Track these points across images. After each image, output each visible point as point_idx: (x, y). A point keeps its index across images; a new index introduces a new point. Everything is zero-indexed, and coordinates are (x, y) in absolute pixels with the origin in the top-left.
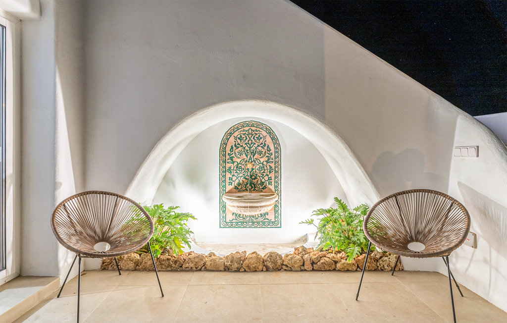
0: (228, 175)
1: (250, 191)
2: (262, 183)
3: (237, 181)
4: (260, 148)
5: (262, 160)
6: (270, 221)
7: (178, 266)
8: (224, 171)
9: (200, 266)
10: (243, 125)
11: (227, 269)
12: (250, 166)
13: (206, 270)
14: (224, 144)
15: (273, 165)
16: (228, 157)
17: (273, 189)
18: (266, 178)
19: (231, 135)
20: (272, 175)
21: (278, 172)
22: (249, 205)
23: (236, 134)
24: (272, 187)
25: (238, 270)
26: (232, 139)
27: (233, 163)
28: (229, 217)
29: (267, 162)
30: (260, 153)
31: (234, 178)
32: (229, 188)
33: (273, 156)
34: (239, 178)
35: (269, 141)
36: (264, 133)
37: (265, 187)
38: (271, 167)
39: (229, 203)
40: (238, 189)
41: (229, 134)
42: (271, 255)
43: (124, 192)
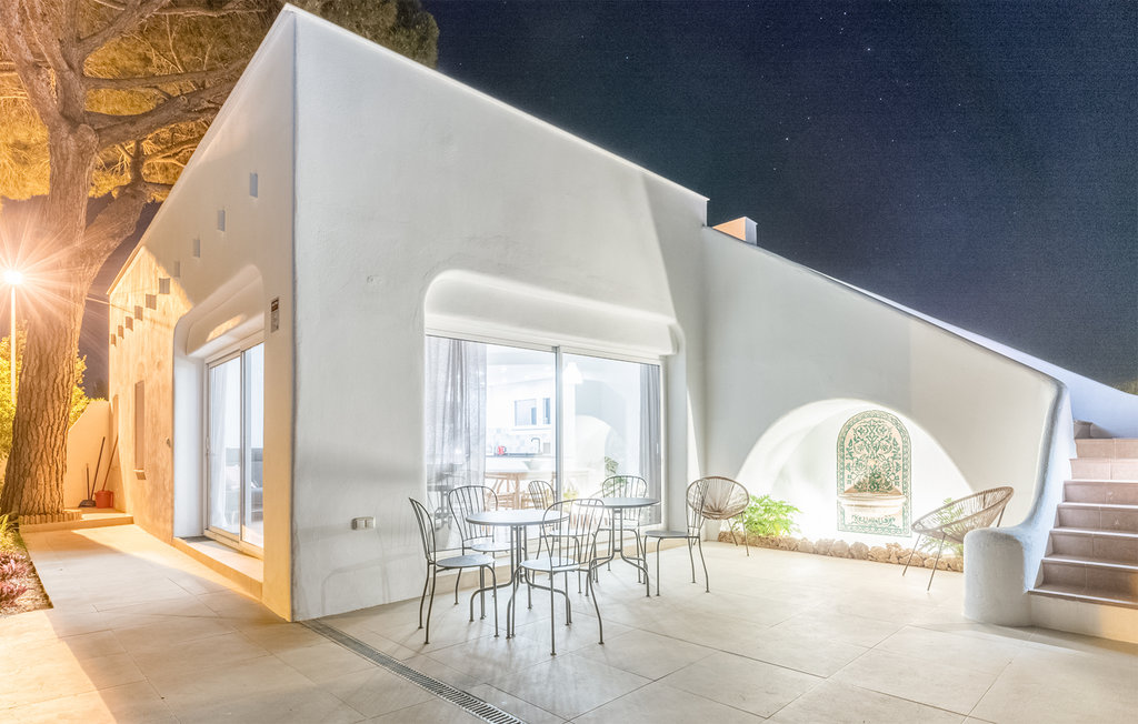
0: (847, 472)
1: (871, 491)
2: (887, 483)
3: (857, 480)
4: (884, 442)
5: (887, 456)
6: (897, 529)
7: (774, 544)
8: (842, 468)
9: (792, 547)
10: (863, 416)
11: (816, 552)
12: (871, 463)
13: (798, 550)
14: (842, 439)
15: (900, 462)
16: (846, 452)
17: (901, 491)
18: (892, 477)
19: (849, 427)
20: (900, 474)
21: (906, 470)
22: (857, 503)
23: (855, 426)
24: (900, 489)
25: (825, 554)
26: (851, 432)
27: (852, 459)
28: (849, 519)
29: (893, 458)
30: (885, 448)
31: (854, 476)
32: (847, 487)
33: (901, 452)
34: (860, 476)
35: (895, 434)
36: (889, 424)
37: (891, 488)
38: (898, 465)
39: (845, 502)
40: (859, 488)
41: (848, 426)
42: (856, 544)
43: (735, 477)
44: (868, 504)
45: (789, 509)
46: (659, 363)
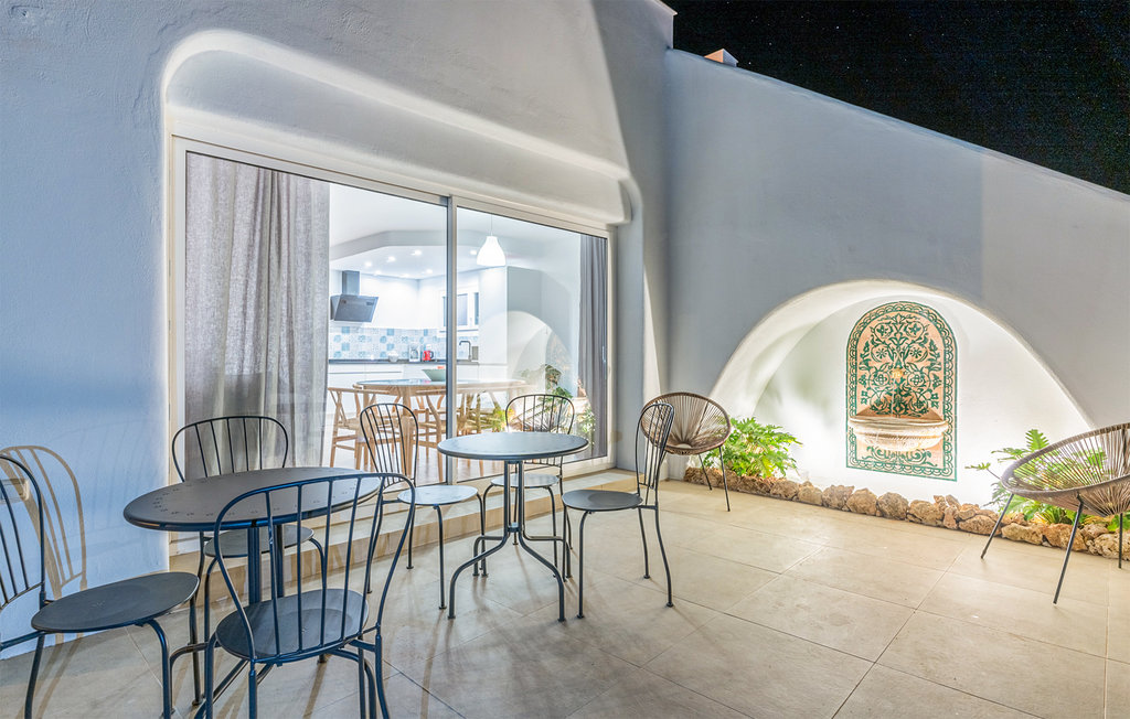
0: (861, 388)
1: (897, 414)
2: (920, 404)
3: (875, 398)
4: (916, 346)
5: (920, 365)
6: (934, 468)
7: (763, 490)
8: (853, 381)
9: (790, 495)
10: (886, 309)
11: (825, 504)
12: (897, 375)
13: (798, 501)
14: (854, 341)
15: (940, 374)
16: (860, 359)
17: (941, 415)
18: (928, 395)
19: (865, 325)
20: (939, 391)
21: (949, 385)
23: (873, 324)
24: (939, 412)
25: (839, 508)
26: (867, 332)
27: (869, 369)
28: (862, 453)
29: (930, 368)
30: (918, 353)
31: (870, 393)
32: (861, 407)
33: (941, 359)
34: (877, 393)
35: (933, 333)
36: (924, 321)
37: (925, 411)
38: (936, 377)
39: (858, 430)
40: (878, 410)
41: (863, 324)
44: (897, 433)
45: (783, 437)
46: (605, 234)
